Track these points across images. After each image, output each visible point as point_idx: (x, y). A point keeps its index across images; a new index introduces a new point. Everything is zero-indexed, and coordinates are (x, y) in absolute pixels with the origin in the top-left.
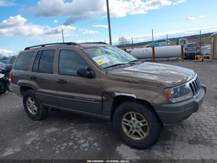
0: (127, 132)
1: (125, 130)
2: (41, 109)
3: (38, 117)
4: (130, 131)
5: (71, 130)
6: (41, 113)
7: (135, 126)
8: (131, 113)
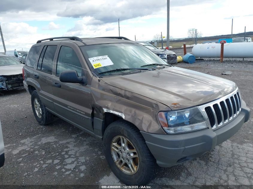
0: (117, 161)
1: (115, 157)
2: (45, 113)
3: (42, 122)
4: (120, 160)
5: (68, 143)
6: (45, 118)
7: (124, 155)
8: (121, 137)
